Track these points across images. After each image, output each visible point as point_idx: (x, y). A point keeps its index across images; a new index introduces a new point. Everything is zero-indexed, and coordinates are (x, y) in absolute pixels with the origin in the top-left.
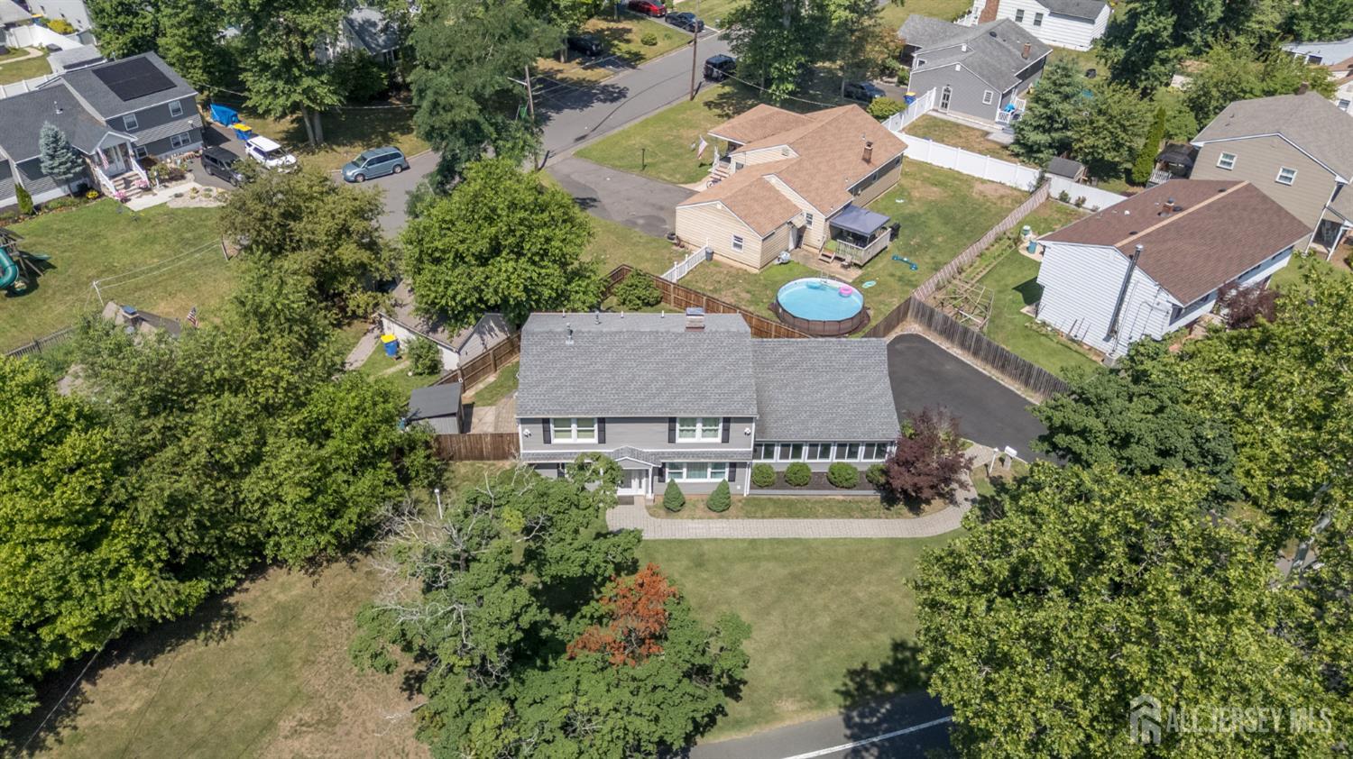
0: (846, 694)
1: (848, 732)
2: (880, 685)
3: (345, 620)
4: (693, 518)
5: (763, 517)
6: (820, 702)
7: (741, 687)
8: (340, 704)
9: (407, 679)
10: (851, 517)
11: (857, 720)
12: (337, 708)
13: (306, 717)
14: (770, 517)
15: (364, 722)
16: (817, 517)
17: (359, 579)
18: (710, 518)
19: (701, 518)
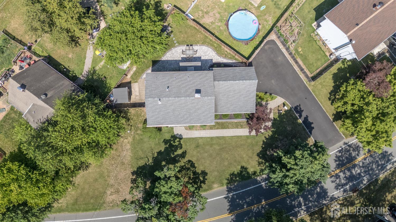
0: (228, 180)
1: (227, 190)
2: (236, 178)
3: (114, 164)
4: (196, 130)
5: (215, 129)
6: (222, 185)
7: (206, 180)
8: (119, 187)
9: (132, 180)
10: (238, 128)
11: (229, 186)
12: (118, 188)
13: (112, 190)
14: (217, 129)
15: (125, 192)
16: (229, 129)
17: (114, 152)
18: (201, 130)
19: (198, 130)
